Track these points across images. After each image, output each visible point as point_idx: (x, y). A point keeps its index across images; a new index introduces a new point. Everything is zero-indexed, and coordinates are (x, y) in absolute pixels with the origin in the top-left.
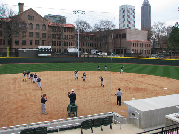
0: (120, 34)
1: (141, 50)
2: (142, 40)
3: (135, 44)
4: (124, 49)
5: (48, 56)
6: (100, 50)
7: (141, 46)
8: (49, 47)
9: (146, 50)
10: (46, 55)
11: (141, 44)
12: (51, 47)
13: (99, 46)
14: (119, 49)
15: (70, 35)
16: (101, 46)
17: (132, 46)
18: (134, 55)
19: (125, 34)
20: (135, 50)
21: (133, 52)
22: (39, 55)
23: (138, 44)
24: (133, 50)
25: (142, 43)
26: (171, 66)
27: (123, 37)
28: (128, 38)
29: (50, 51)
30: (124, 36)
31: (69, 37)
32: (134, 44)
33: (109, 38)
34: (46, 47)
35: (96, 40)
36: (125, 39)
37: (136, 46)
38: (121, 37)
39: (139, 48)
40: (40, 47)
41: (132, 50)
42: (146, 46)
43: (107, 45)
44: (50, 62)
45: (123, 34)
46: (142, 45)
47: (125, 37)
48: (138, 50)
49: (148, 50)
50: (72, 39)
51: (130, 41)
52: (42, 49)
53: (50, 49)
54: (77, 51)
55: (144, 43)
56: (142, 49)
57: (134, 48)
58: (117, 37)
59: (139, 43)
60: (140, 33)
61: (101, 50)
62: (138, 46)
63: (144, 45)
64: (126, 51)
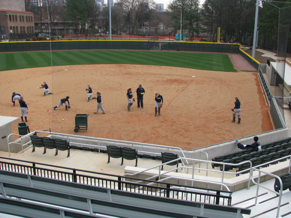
1: (21, 27)
2: (20, 10)
3: (13, 18)
7: (21, 21)
9: (28, 27)
11: (20, 16)
17: (9, 20)
18: (12, 36)
20: (14, 27)
21: (11, 31)
23: (16, 16)
24: (11, 28)
25: (22, 15)
26: (59, 50)
37: (14, 20)
39: (19, 24)
41: (9, 27)
42: (27, 21)
46: (22, 19)
48: (17, 27)
49: (30, 27)
55: (25, 15)
56: (22, 24)
57: (11, 24)
59: (18, 15)
62: (16, 21)
63: (25, 19)
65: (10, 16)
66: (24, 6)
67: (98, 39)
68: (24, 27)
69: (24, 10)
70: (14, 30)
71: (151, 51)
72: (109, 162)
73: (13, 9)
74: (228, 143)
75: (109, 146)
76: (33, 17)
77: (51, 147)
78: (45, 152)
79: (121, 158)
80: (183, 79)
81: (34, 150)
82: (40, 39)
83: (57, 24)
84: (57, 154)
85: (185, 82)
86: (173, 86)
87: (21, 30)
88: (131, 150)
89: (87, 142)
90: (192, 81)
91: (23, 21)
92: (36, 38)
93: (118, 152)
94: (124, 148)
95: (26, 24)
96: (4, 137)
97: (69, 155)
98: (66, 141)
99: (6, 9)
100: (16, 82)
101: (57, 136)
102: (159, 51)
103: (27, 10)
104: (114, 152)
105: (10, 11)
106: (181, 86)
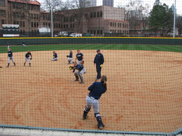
0: (95, 12)
1: (118, 31)
4: (100, 29)
5: (16, 37)
6: (70, 31)
8: (17, 26)
9: (123, 31)
10: (13, 35)
11: (118, 23)
12: (18, 25)
13: (69, 27)
14: (94, 29)
15: (35, 14)
16: (71, 27)
19: (100, 12)
20: (113, 30)
21: (111, 32)
22: (4, 35)
23: (115, 23)
27: (98, 16)
28: (105, 17)
29: (17, 30)
30: (100, 14)
31: (34, 16)
32: (112, 23)
33: (82, 17)
34: (13, 26)
35: (66, 20)
36: (101, 18)
37: (113, 26)
38: (96, 15)
39: (117, 29)
40: (4, 26)
41: (109, 30)
42: (123, 26)
43: (80, 25)
44: (18, 45)
45: (98, 13)
46: (119, 25)
47: (101, 16)
48: (115, 30)
49: (125, 31)
50: (37, 18)
51: (107, 20)
52: (6, 28)
53: (18, 28)
54: (49, 31)
55: (122, 23)
56: (119, 29)
57: (111, 28)
58: (91, 16)
60: (117, 11)
61: (73, 32)
62: (115, 26)
64: (103, 31)
65: (111, 23)
68: (121, 31)
70: (113, 32)
76: (128, 24)
83: (147, 31)
91: (121, 26)
95: (122, 29)
105: (112, 20)
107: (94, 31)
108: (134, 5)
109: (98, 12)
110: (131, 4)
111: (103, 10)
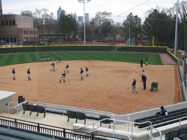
0: (7, 20)
1: (30, 38)
2: (30, 27)
3: (26, 32)
4: (13, 37)
7: (30, 34)
9: (34, 37)
11: (30, 31)
14: (7, 37)
17: (23, 33)
18: (25, 43)
19: (13, 20)
20: (26, 38)
21: (25, 40)
23: (28, 31)
24: (24, 38)
25: (31, 30)
27: (11, 24)
30: (13, 23)
36: (14, 26)
37: (26, 34)
38: (9, 23)
39: (29, 36)
46: (31, 32)
48: (28, 38)
51: (21, 29)
55: (33, 30)
56: (31, 36)
57: (24, 36)
58: (3, 24)
60: (27, 19)
62: (28, 34)
63: (33, 32)
64: (17, 39)
65: (24, 31)
66: (33, 25)
67: (77, 45)
68: (32, 38)
69: (33, 27)
70: (26, 39)
71: (110, 52)
72: (68, 121)
73: (26, 27)
74: (147, 111)
75: (68, 111)
76: (38, 31)
77: (34, 111)
78: (31, 114)
79: (76, 119)
80: (127, 70)
81: (24, 113)
82: (41, 45)
83: (52, 35)
84: (37, 115)
85: (129, 72)
86: (120, 74)
87: (31, 39)
88: (81, 114)
89: (58, 109)
90: (133, 71)
91: (32, 34)
92: (39, 44)
93: (73, 114)
94: (77, 112)
96: (7, 104)
97: (44, 116)
98: (43, 107)
99: (22, 27)
100: (23, 71)
101: (40, 104)
102: (116, 52)
103: (34, 27)
104: (72, 115)
106: (125, 74)
107: (7, 38)
108: (41, 13)
109: (10, 20)
110: (37, 12)
111: (15, 19)
